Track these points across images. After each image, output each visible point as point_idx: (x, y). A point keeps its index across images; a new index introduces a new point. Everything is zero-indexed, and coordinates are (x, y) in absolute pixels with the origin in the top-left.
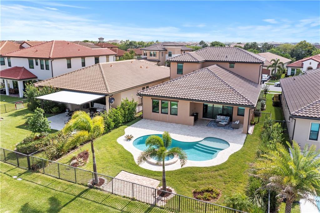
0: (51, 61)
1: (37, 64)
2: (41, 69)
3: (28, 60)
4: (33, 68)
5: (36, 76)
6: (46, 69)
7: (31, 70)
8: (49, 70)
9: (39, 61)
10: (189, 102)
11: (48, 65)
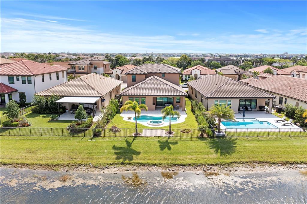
0: (34, 77)
1: (18, 80)
2: (23, 84)
3: (8, 77)
4: (13, 83)
5: (16, 89)
6: (28, 84)
7: (11, 85)
8: (31, 84)
9: (20, 78)
10: (152, 97)
11: (31, 80)
